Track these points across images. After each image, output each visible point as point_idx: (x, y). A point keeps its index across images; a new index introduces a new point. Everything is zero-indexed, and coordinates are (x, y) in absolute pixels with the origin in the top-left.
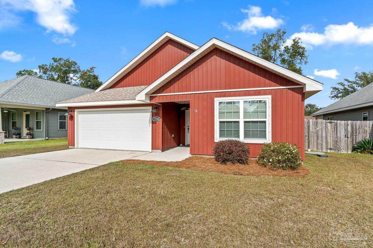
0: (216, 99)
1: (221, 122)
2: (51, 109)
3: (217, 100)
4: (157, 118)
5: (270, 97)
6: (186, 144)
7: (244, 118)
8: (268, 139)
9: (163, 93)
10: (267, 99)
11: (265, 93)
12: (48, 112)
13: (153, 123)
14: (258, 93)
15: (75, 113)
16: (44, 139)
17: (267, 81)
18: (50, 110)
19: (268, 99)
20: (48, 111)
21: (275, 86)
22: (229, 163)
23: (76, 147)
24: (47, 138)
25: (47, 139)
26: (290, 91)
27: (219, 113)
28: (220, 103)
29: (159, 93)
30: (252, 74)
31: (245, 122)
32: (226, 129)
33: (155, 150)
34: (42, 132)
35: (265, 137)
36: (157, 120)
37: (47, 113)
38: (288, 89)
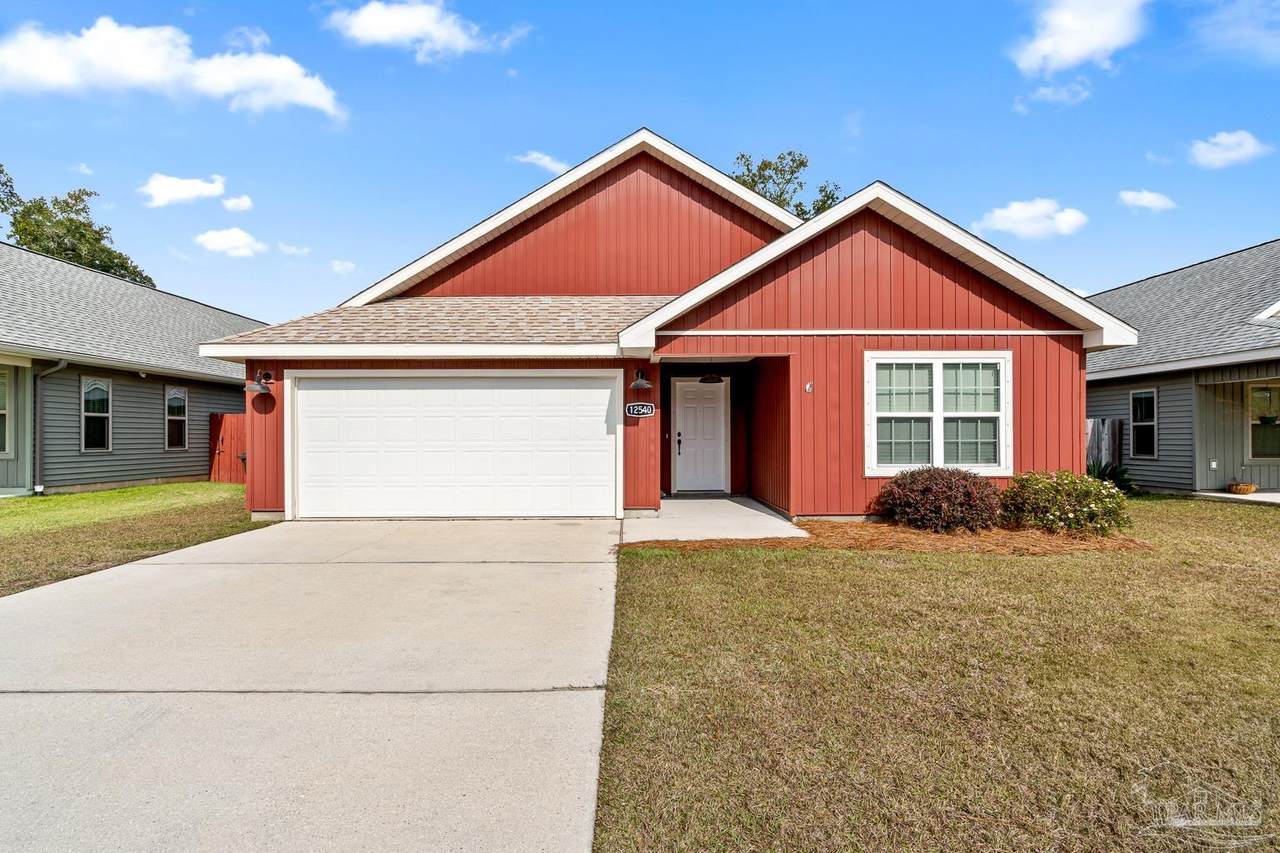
0: (868, 354)
1: (880, 420)
2: (62, 365)
3: (871, 359)
4: (643, 406)
5: (1008, 355)
6: (673, 491)
7: (945, 410)
8: (1005, 468)
9: (701, 329)
10: (1002, 362)
11: (994, 344)
12: (43, 377)
13: (629, 422)
14: (980, 344)
15: (287, 383)
16: (24, 491)
17: (1001, 313)
18: (59, 367)
19: (1004, 359)
20: (46, 372)
21: (1020, 328)
22: (960, 530)
23: (288, 515)
24: (39, 489)
25: (42, 494)
26: (1052, 343)
27: (877, 395)
28: (880, 366)
29: (688, 329)
30: (962, 292)
31: (947, 420)
32: (893, 440)
33: (634, 511)
34: (10, 460)
35: (994, 458)
36: (644, 413)
37: (39, 382)
38: (1051, 336)
